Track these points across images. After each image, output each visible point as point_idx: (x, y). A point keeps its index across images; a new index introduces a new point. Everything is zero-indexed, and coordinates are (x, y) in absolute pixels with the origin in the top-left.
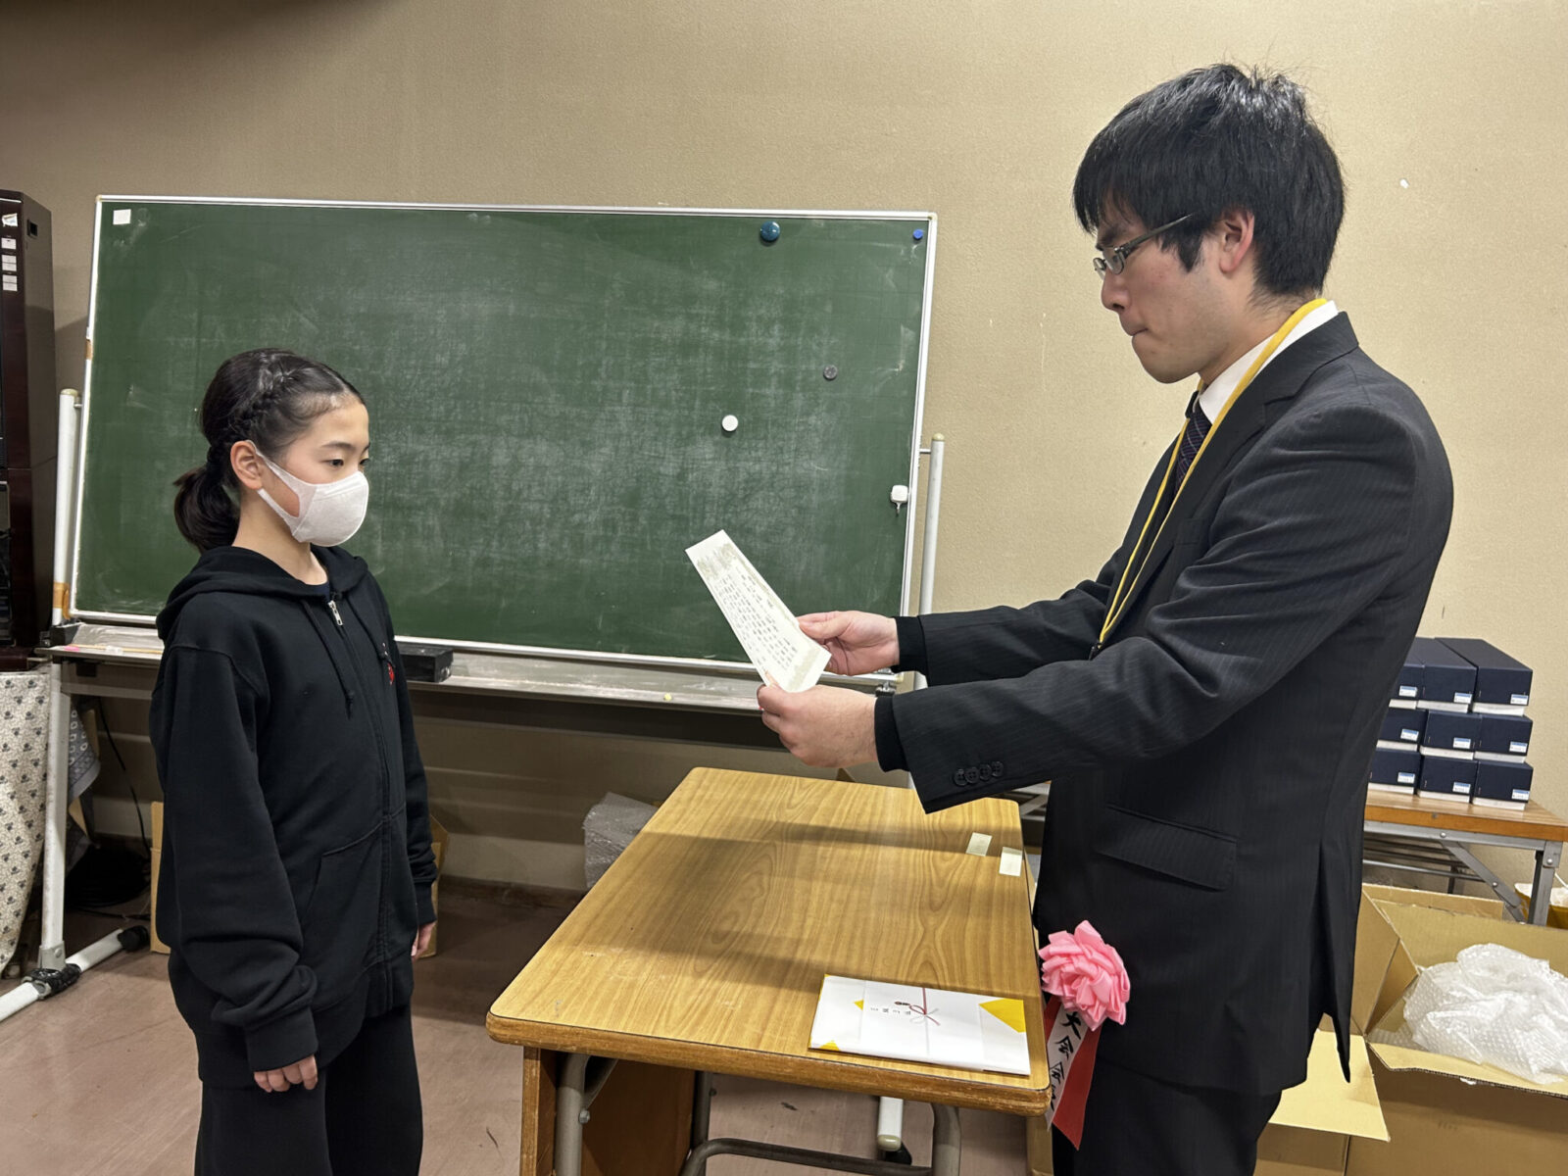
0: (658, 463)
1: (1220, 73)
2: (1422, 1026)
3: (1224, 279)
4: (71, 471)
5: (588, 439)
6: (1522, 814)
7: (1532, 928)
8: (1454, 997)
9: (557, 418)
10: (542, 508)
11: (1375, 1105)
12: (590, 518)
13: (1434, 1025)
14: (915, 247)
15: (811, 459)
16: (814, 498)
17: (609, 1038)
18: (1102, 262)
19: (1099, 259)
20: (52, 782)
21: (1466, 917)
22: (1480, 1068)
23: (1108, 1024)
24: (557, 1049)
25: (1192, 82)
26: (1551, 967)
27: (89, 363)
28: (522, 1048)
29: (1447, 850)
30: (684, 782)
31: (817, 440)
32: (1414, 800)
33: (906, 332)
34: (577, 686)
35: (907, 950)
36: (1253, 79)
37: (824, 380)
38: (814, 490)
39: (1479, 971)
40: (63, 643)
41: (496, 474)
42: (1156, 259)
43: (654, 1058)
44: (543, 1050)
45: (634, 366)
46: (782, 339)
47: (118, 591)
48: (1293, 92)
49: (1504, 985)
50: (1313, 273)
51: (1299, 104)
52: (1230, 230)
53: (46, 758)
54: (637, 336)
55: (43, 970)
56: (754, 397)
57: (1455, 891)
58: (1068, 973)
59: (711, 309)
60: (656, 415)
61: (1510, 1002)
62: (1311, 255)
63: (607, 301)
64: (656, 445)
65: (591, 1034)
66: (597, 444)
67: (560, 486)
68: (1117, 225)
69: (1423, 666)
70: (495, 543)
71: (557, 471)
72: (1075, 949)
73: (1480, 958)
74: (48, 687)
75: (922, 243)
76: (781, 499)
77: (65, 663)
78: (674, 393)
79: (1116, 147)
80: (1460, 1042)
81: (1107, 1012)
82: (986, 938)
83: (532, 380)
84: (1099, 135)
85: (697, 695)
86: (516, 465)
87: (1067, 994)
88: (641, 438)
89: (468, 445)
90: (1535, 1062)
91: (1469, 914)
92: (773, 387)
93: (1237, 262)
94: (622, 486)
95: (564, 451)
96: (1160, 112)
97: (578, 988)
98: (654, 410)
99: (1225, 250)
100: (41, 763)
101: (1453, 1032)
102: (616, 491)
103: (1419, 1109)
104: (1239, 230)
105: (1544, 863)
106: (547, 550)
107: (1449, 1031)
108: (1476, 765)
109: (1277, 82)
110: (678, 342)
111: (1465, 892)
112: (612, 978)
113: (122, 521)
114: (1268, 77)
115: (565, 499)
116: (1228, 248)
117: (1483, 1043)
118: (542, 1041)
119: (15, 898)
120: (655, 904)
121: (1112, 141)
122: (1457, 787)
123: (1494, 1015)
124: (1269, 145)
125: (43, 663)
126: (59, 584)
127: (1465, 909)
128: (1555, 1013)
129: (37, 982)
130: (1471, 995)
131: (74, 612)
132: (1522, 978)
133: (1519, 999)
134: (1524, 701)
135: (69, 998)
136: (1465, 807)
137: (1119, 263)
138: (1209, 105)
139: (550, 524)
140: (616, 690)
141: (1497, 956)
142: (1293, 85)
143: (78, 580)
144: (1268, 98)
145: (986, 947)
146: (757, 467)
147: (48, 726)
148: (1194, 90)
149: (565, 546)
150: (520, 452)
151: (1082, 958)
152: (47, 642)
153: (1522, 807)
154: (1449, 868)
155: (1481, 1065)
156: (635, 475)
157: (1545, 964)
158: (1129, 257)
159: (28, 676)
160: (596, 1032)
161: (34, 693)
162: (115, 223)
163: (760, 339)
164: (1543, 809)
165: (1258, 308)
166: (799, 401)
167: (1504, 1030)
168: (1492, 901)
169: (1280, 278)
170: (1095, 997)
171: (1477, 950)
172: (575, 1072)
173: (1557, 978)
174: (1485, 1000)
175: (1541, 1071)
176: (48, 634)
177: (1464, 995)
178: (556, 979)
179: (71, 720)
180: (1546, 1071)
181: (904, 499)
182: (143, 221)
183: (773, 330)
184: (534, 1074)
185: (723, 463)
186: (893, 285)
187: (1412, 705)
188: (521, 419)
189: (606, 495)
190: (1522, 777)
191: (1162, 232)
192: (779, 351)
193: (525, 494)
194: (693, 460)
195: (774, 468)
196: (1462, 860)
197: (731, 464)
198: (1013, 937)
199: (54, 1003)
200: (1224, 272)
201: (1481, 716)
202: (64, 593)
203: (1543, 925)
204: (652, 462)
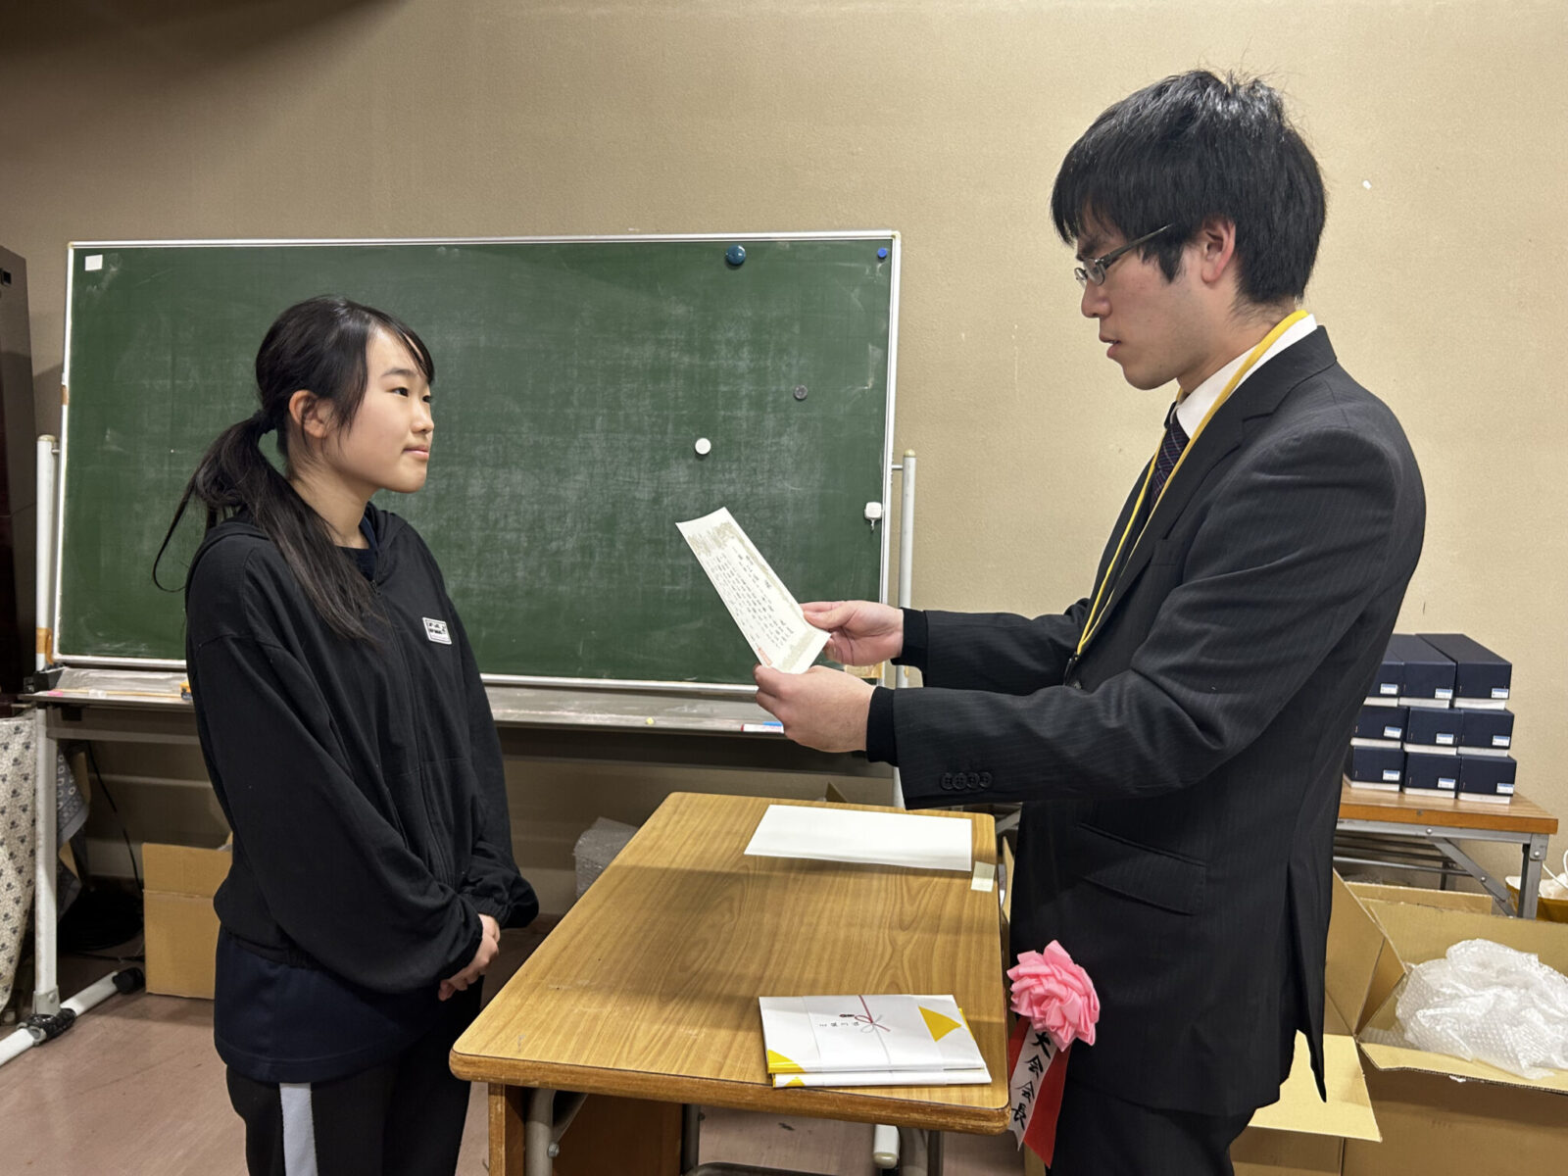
0: (633, 488)
1: (1195, 81)
2: (1412, 1024)
3: (1205, 288)
4: (51, 516)
5: (563, 467)
6: (1507, 808)
7: (1521, 921)
8: (1444, 994)
9: (531, 446)
10: (519, 537)
11: (1367, 1106)
12: (567, 546)
13: (1423, 1023)
14: (880, 265)
15: (784, 479)
16: (789, 516)
17: (572, 1072)
18: (1083, 272)
19: (1080, 269)
20: (41, 827)
21: (1455, 912)
22: (1471, 1065)
23: (1078, 1044)
24: (521, 1084)
25: (1167, 90)
26: (1539, 961)
27: (65, 409)
28: (487, 1084)
29: (1434, 846)
30: (661, 807)
31: (790, 460)
32: (1400, 797)
33: (873, 350)
34: (559, 713)
35: (873, 971)
36: (1229, 85)
37: (794, 399)
38: (788, 509)
39: (1468, 967)
40: (47, 688)
41: (473, 504)
42: (1137, 270)
43: (616, 1090)
44: (506, 1086)
45: (606, 393)
46: (751, 361)
47: (100, 634)
48: (1270, 96)
49: (1494, 980)
50: (1294, 280)
51: (1276, 108)
52: (1211, 240)
53: (34, 803)
54: (608, 363)
55: (37, 1016)
56: (726, 419)
57: (1447, 886)
58: (1037, 995)
59: (681, 334)
60: (629, 441)
61: (1498, 997)
62: (1293, 263)
63: (577, 330)
64: (630, 470)
65: (552, 1068)
66: (571, 471)
67: (536, 514)
68: (1097, 237)
69: (1403, 664)
70: (473, 574)
71: (532, 500)
72: (1043, 969)
73: (1469, 954)
74: (34, 732)
75: (887, 261)
76: (756, 520)
77: (50, 708)
78: (646, 418)
79: (1092, 159)
80: (1450, 1039)
81: (1076, 1032)
82: (954, 956)
83: (506, 410)
84: (1075, 147)
85: (679, 718)
86: (491, 496)
87: (1037, 1015)
88: (616, 464)
89: (444, 476)
90: (1524, 1057)
91: (1458, 910)
92: (744, 410)
93: (1219, 272)
94: (597, 513)
95: (539, 479)
96: (1136, 122)
97: (542, 1023)
98: (627, 436)
99: (1207, 260)
100: (29, 808)
101: (1442, 1029)
102: (593, 517)
103: (1413, 1108)
104: (1220, 239)
105: (1531, 856)
106: (525, 578)
107: (1438, 1028)
108: (1459, 760)
109: (1253, 88)
110: (648, 367)
111: (1457, 887)
112: (576, 1011)
113: (103, 564)
114: (1245, 82)
115: (542, 527)
116: (1209, 257)
117: (1473, 1040)
118: (505, 1077)
119: (7, 944)
120: (624, 933)
121: (1088, 152)
122: (1442, 783)
123: (1484, 1011)
124: (1246, 153)
125: (29, 709)
126: (41, 629)
127: (1454, 905)
128: (1545, 1006)
129: (32, 1027)
130: (1462, 992)
131: (57, 656)
132: (1511, 972)
133: (1508, 993)
134: (1504, 694)
135: (66, 1043)
136: (1452, 802)
137: (1100, 274)
138: (1185, 114)
139: (527, 553)
140: (598, 716)
141: (1485, 951)
142: (1269, 89)
143: (60, 625)
144: (1244, 104)
145: (953, 966)
146: (732, 489)
147: (35, 771)
148: (1169, 98)
149: (543, 574)
150: (495, 481)
151: (1052, 979)
152: (31, 688)
153: (1507, 800)
154: (1440, 864)
155: (1471, 1062)
156: (610, 501)
157: (1534, 958)
158: (1110, 268)
159: (14, 722)
160: (557, 1066)
161: (20, 739)
162: (87, 268)
163: (730, 362)
164: (1530, 802)
165: (1239, 318)
166: (770, 422)
167: (1493, 1026)
168: (1481, 895)
169: (1261, 286)
170: (1065, 1018)
171: (1465, 946)
172: (543, 1107)
173: (1546, 971)
174: (1474, 996)
175: (1531, 1066)
176: (31, 680)
177: (1454, 992)
178: (521, 1014)
179: (58, 765)
180: (1535, 1065)
181: (878, 516)
182: (114, 265)
183: (743, 353)
184: (499, 1110)
185: (698, 486)
186: (859, 305)
187: (1393, 703)
188: (496, 451)
189: (583, 522)
190: (1506, 771)
191: (1143, 243)
192: (749, 373)
193: (502, 524)
194: (668, 483)
195: (748, 490)
196: (1450, 856)
197: (705, 487)
198: (981, 955)
199: (50, 1048)
200: (1206, 282)
201: (1462, 711)
202: (47, 638)
203: (1532, 919)
204: (626, 487)
